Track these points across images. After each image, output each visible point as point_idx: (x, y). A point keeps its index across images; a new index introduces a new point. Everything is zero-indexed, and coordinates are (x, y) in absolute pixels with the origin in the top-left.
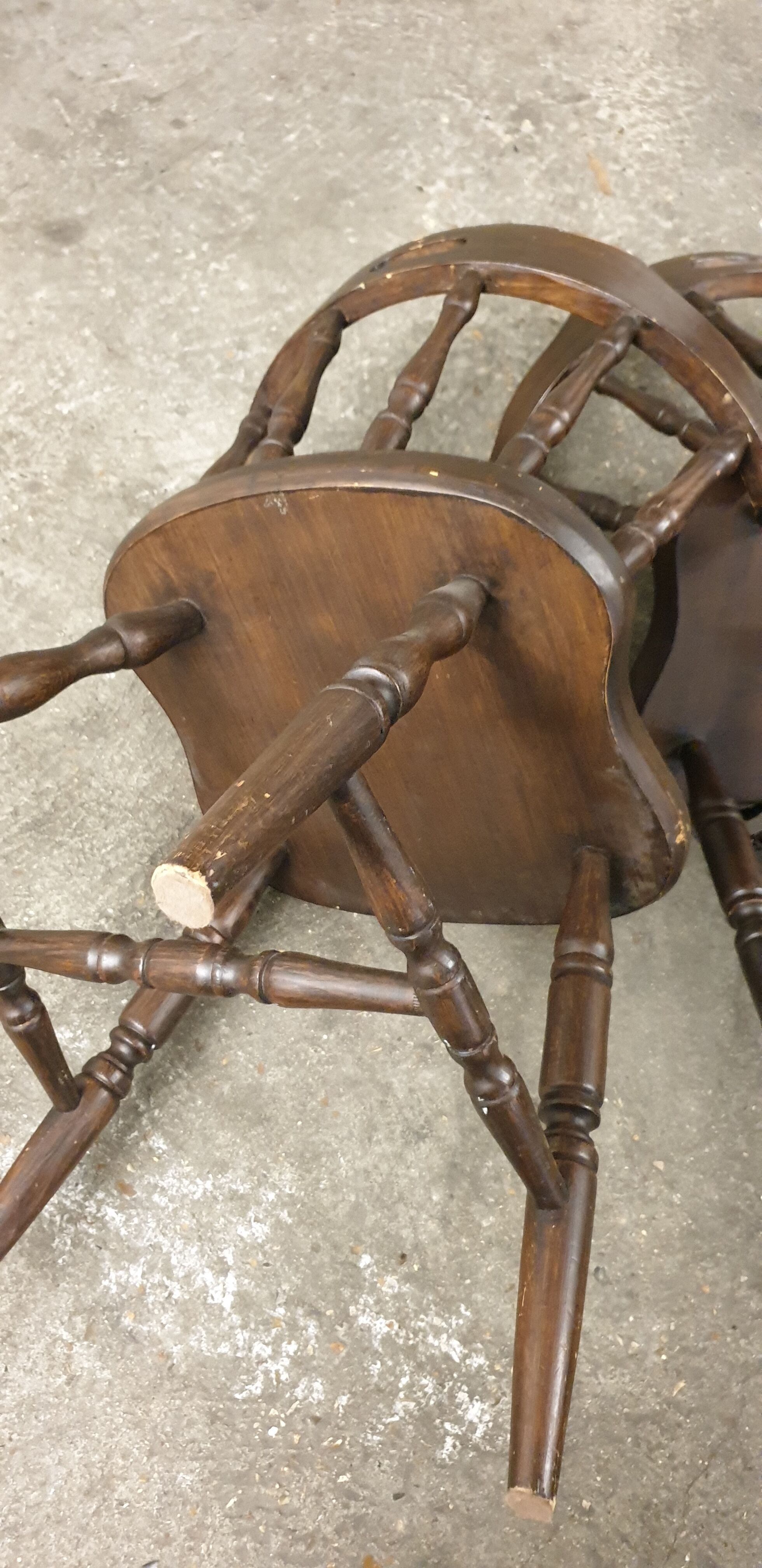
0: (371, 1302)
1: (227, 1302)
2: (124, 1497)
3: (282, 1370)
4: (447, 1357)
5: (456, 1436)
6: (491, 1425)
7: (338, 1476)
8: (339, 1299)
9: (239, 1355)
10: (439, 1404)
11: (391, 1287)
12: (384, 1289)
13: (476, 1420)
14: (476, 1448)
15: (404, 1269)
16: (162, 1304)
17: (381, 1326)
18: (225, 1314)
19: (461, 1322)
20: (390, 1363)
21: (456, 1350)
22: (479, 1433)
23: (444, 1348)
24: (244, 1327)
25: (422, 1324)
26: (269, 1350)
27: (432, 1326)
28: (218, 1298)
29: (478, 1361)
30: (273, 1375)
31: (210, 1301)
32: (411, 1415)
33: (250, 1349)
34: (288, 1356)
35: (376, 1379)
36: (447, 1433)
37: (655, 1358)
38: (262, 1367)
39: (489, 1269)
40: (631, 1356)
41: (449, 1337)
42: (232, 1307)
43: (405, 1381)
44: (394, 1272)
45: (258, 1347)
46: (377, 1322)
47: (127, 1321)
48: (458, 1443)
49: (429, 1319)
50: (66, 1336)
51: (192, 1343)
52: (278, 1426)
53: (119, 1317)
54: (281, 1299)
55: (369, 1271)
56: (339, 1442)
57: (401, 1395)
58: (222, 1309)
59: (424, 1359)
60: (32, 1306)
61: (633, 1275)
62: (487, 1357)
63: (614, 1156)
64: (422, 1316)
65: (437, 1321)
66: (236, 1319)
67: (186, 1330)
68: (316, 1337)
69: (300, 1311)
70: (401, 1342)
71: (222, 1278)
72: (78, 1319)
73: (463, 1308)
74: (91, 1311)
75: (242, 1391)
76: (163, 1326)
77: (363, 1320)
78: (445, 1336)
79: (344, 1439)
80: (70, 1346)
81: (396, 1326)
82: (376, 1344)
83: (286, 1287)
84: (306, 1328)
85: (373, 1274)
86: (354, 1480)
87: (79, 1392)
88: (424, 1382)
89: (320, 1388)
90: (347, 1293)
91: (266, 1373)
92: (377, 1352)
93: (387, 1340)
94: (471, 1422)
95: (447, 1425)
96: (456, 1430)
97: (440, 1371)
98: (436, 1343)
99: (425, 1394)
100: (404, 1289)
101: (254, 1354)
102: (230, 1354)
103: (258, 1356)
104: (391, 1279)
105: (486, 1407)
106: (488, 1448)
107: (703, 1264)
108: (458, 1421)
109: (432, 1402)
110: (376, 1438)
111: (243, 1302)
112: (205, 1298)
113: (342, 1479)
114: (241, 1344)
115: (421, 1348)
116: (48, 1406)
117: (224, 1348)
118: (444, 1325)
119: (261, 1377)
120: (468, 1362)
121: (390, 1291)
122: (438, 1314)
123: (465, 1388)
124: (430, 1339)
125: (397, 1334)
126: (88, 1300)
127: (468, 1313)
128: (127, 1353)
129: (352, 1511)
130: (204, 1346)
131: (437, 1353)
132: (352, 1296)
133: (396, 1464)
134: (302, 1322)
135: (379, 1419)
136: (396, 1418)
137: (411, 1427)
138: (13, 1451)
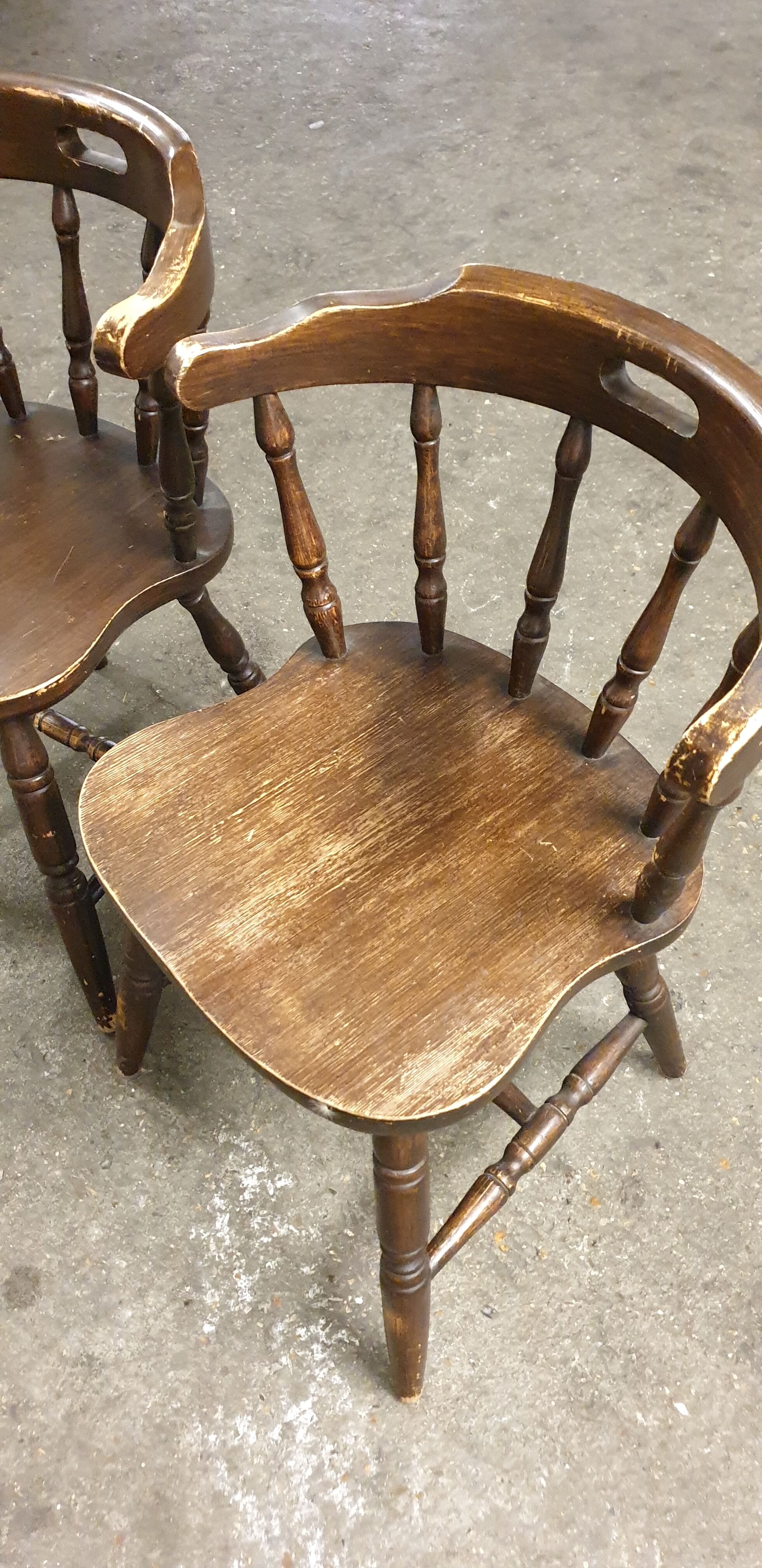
0: (233, 1301)
1: (306, 1405)
2: (469, 1366)
3: (319, 1327)
4: (231, 1223)
5: (273, 1182)
6: (251, 1166)
7: (351, 1238)
8: (248, 1326)
9: (333, 1365)
10: (263, 1207)
11: (213, 1295)
12: (217, 1299)
13: (255, 1177)
14: (271, 1165)
15: (194, 1296)
16: (343, 1453)
17: (243, 1282)
18: (316, 1399)
19: (202, 1231)
20: (262, 1257)
21: (222, 1221)
22: (258, 1170)
23: (227, 1229)
24: (313, 1378)
25: (222, 1255)
26: (315, 1347)
27: (218, 1248)
28: (310, 1414)
29: (218, 1202)
30: (327, 1330)
31: (315, 1419)
32: (282, 1220)
33: (324, 1360)
34: (308, 1330)
35: (278, 1259)
36: (276, 1189)
37: (137, 1095)
38: (329, 1342)
39: (154, 1238)
40: (146, 1110)
41: (217, 1231)
42: (307, 1398)
43: (265, 1240)
44: (202, 1302)
45: (319, 1356)
46: (243, 1287)
47: (372, 1469)
48: (276, 1178)
49: (215, 1253)
50: (416, 1507)
51: (351, 1406)
52: (352, 1300)
53: (376, 1477)
54: (277, 1367)
55: (213, 1320)
56: (332, 1252)
57: (275, 1235)
58: (314, 1404)
59: (243, 1237)
60: (419, 1556)
61: (92, 1142)
62: (212, 1198)
63: (13, 1210)
64: (217, 1259)
65: (213, 1247)
66: (313, 1388)
67: (345, 1418)
68: (282, 1322)
69: (274, 1346)
70: (243, 1261)
71: (295, 1423)
72: (400, 1508)
73: (192, 1237)
74: (386, 1503)
75: (352, 1343)
76: (356, 1438)
77: (248, 1298)
78: (219, 1235)
79: (328, 1251)
80: (420, 1496)
81: (236, 1272)
82: (257, 1276)
83: (266, 1371)
84: (282, 1333)
85: (214, 1315)
86: (345, 1226)
87: (440, 1459)
88: (257, 1227)
89: (311, 1292)
90: (238, 1324)
91: (329, 1336)
92: (261, 1272)
93: (249, 1271)
94: (259, 1179)
95: (271, 1192)
96: (269, 1184)
97: (242, 1222)
98: (227, 1237)
99: (263, 1220)
100: (208, 1285)
101: (325, 1355)
102: (337, 1371)
103: (323, 1351)
104: (208, 1300)
105: (242, 1177)
106: (265, 1158)
107: (53, 1104)
108: (263, 1187)
109: (265, 1212)
110: (312, 1231)
111: (298, 1393)
112: (316, 1423)
113: (351, 1234)
114: (325, 1370)
115: (238, 1244)
116: (464, 1474)
117: (336, 1379)
118: (212, 1241)
119: (334, 1337)
120: (224, 1208)
121: (216, 1294)
122: (208, 1250)
123: (241, 1198)
124: (227, 1243)
125: (240, 1267)
126: (381, 1514)
127: (193, 1230)
128: (392, 1449)
129: (362, 1214)
130: (346, 1396)
131: (232, 1232)
132: (238, 1318)
133: (317, 1207)
134: (281, 1339)
135: (300, 1238)
136: (291, 1227)
137: (289, 1214)
138: (506, 1472)
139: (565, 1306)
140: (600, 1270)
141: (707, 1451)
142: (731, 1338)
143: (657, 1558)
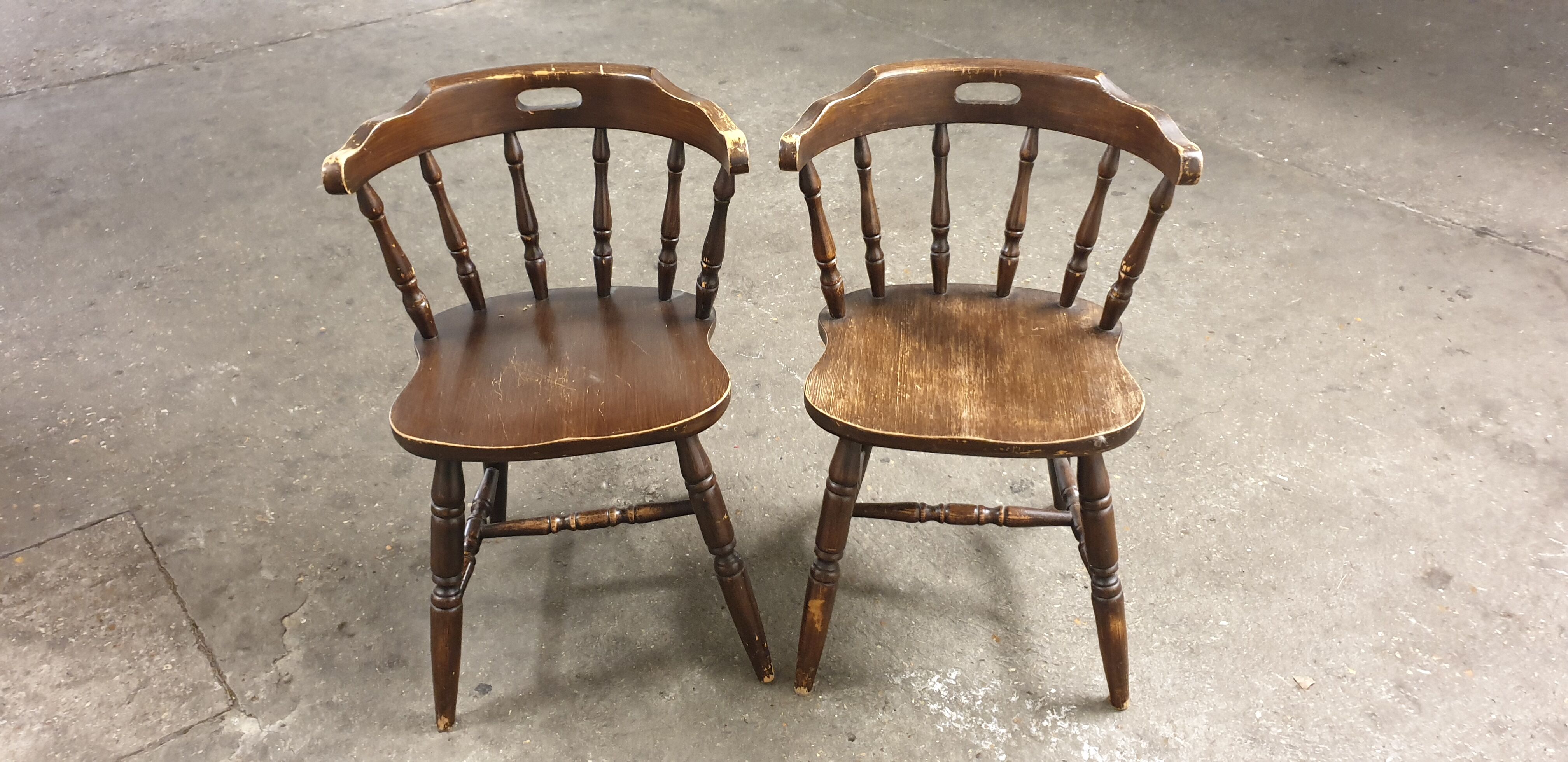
0: (998, 738)
1: (1086, 747)
3: (1051, 715)
4: (952, 710)
6: (929, 680)
7: (1016, 671)
8: (1019, 741)
9: (1076, 724)
10: (958, 692)
11: (987, 744)
12: (991, 743)
13: (937, 683)
14: (938, 673)
15: (978, 751)
16: (1125, 749)
17: (992, 727)
18: (1087, 741)
19: (943, 724)
20: (987, 711)
21: (947, 712)
22: (935, 679)
23: (954, 713)
24: (1075, 735)
25: (967, 725)
26: (1059, 723)
27: (961, 724)
28: (1092, 749)
29: (935, 706)
30: (1055, 713)
31: (1097, 749)
32: (975, 689)
33: (1070, 725)
34: (1047, 720)
35: (995, 705)
36: (954, 680)
37: (827, 697)
38: (1063, 717)
39: (923, 746)
40: (840, 700)
41: (951, 718)
42: (1083, 744)
43: (979, 702)
44: (984, 750)
45: (1066, 725)
46: (994, 728)
47: (1144, 744)
48: (948, 676)
49: (963, 727)
50: (1179, 740)
51: (1104, 730)
52: (1050, 693)
53: (1150, 746)
54: (1053, 745)
55: (1000, 752)
56: (1016, 683)
57: (980, 697)
58: (1089, 744)
59: (967, 710)
60: (1203, 754)
62: (928, 707)
64: (967, 729)
65: (957, 726)
66: (1079, 738)
67: (1109, 737)
68: (1031, 727)
69: (1042, 738)
70: (980, 719)
71: (1091, 757)
72: (1174, 746)
73: (942, 730)
74: (1167, 749)
75: (1073, 709)
76: (1123, 739)
77: (1004, 731)
78: (954, 719)
79: (1013, 684)
80: (1175, 735)
81: (983, 726)
82: (995, 719)
83: (1051, 750)
84: (1037, 731)
85: (998, 751)
87: (1165, 717)
88: (967, 701)
89: (1027, 705)
90: (1013, 743)
91: (1059, 714)
92: (995, 716)
93: (989, 721)
94: (940, 682)
95: (954, 683)
96: (949, 681)
97: (957, 704)
98: (959, 716)
99: (966, 696)
100: (978, 742)
101: (1068, 723)
102: (1081, 724)
103: (1065, 722)
104: (987, 747)
105: (931, 688)
106: (931, 672)
108: (948, 684)
109: (963, 693)
110: (995, 682)
111: (1078, 746)
112: (1100, 749)
113: (1014, 669)
114: (1076, 728)
115: (968, 715)
116: (1181, 713)
117: (1085, 727)
118: (954, 724)
119: (1062, 713)
120: (940, 707)
121: (986, 742)
122: (958, 729)
123: (943, 697)
124: (962, 718)
125: (983, 723)
126: (1170, 755)
127: (938, 727)
128: (1142, 730)
129: (1008, 658)
130: (1098, 729)
131: (958, 712)
132: (1010, 742)
133: (983, 672)
134: (1040, 733)
135: (993, 690)
136: (983, 689)
137: (975, 685)
138: (1194, 699)
139: (1136, 624)
140: (1132, 601)
141: (1250, 629)
142: (1208, 586)
143: (1280, 677)
